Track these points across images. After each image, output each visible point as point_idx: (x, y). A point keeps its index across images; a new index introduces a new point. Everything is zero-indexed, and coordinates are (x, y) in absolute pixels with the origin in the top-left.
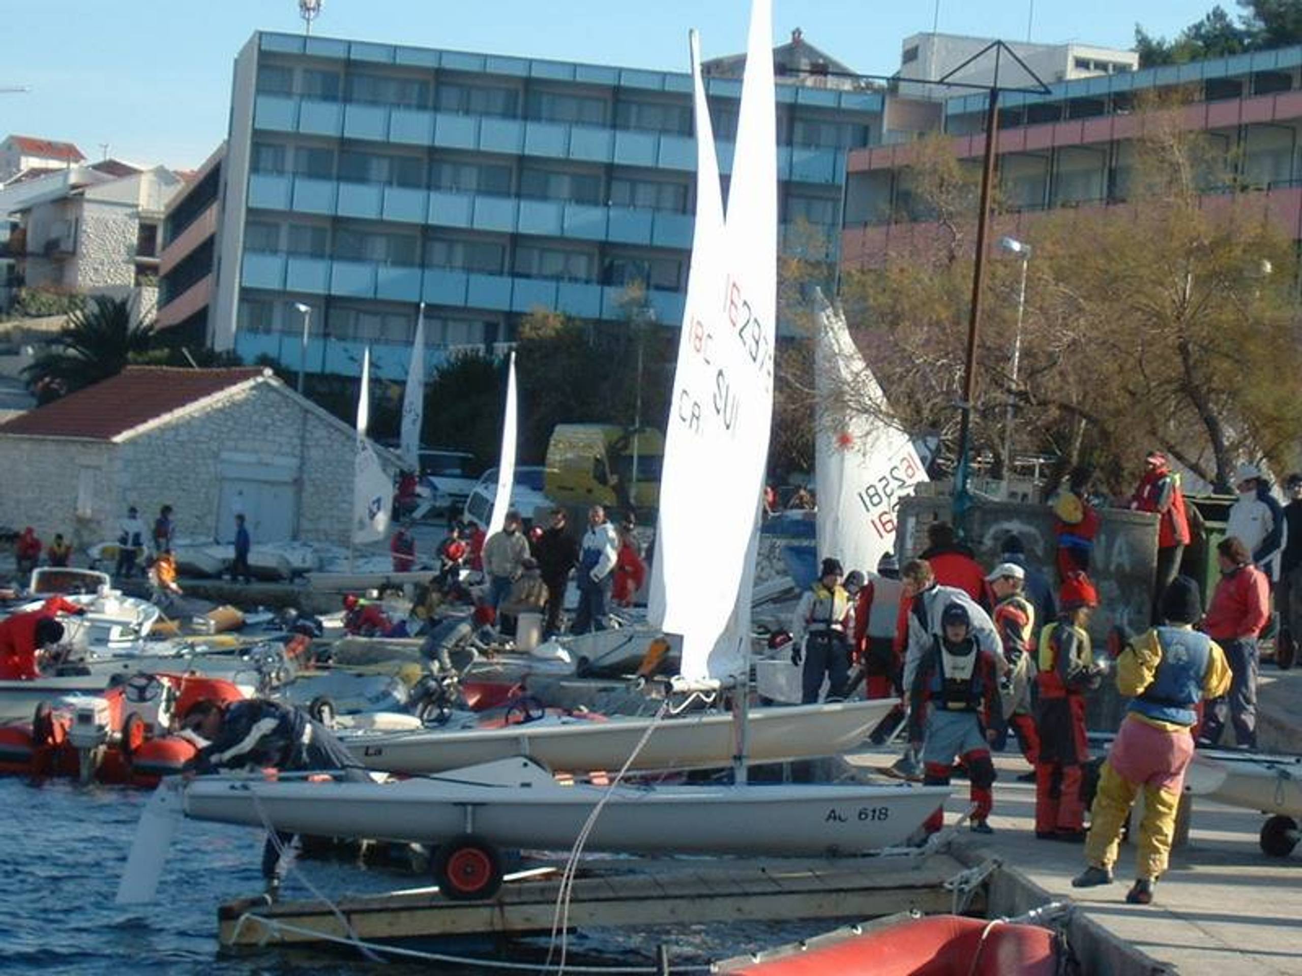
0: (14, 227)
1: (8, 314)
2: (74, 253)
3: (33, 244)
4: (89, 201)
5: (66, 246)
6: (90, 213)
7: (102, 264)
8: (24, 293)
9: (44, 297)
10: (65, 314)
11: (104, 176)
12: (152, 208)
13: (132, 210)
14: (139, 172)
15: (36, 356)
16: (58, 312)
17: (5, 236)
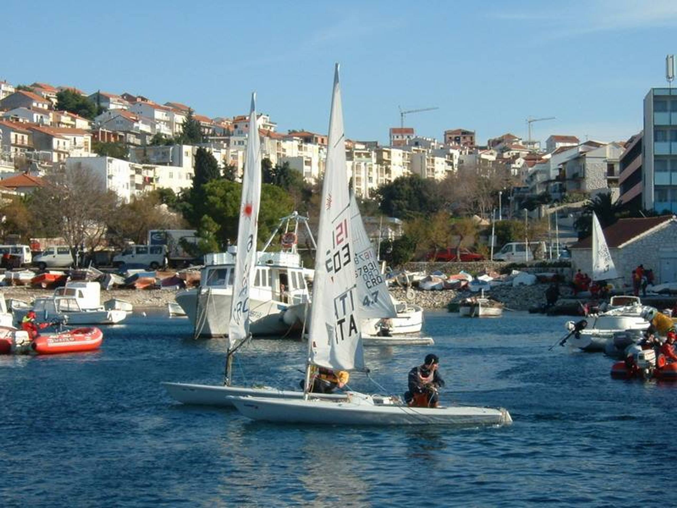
0: (560, 169)
1: (562, 202)
2: (584, 177)
3: (568, 176)
4: (588, 157)
5: (581, 175)
6: (588, 161)
7: (595, 180)
8: (567, 194)
9: (574, 195)
10: (583, 200)
11: (593, 148)
12: (612, 158)
13: (604, 159)
14: (605, 145)
15: (574, 217)
16: (580, 200)
17: (557, 173)
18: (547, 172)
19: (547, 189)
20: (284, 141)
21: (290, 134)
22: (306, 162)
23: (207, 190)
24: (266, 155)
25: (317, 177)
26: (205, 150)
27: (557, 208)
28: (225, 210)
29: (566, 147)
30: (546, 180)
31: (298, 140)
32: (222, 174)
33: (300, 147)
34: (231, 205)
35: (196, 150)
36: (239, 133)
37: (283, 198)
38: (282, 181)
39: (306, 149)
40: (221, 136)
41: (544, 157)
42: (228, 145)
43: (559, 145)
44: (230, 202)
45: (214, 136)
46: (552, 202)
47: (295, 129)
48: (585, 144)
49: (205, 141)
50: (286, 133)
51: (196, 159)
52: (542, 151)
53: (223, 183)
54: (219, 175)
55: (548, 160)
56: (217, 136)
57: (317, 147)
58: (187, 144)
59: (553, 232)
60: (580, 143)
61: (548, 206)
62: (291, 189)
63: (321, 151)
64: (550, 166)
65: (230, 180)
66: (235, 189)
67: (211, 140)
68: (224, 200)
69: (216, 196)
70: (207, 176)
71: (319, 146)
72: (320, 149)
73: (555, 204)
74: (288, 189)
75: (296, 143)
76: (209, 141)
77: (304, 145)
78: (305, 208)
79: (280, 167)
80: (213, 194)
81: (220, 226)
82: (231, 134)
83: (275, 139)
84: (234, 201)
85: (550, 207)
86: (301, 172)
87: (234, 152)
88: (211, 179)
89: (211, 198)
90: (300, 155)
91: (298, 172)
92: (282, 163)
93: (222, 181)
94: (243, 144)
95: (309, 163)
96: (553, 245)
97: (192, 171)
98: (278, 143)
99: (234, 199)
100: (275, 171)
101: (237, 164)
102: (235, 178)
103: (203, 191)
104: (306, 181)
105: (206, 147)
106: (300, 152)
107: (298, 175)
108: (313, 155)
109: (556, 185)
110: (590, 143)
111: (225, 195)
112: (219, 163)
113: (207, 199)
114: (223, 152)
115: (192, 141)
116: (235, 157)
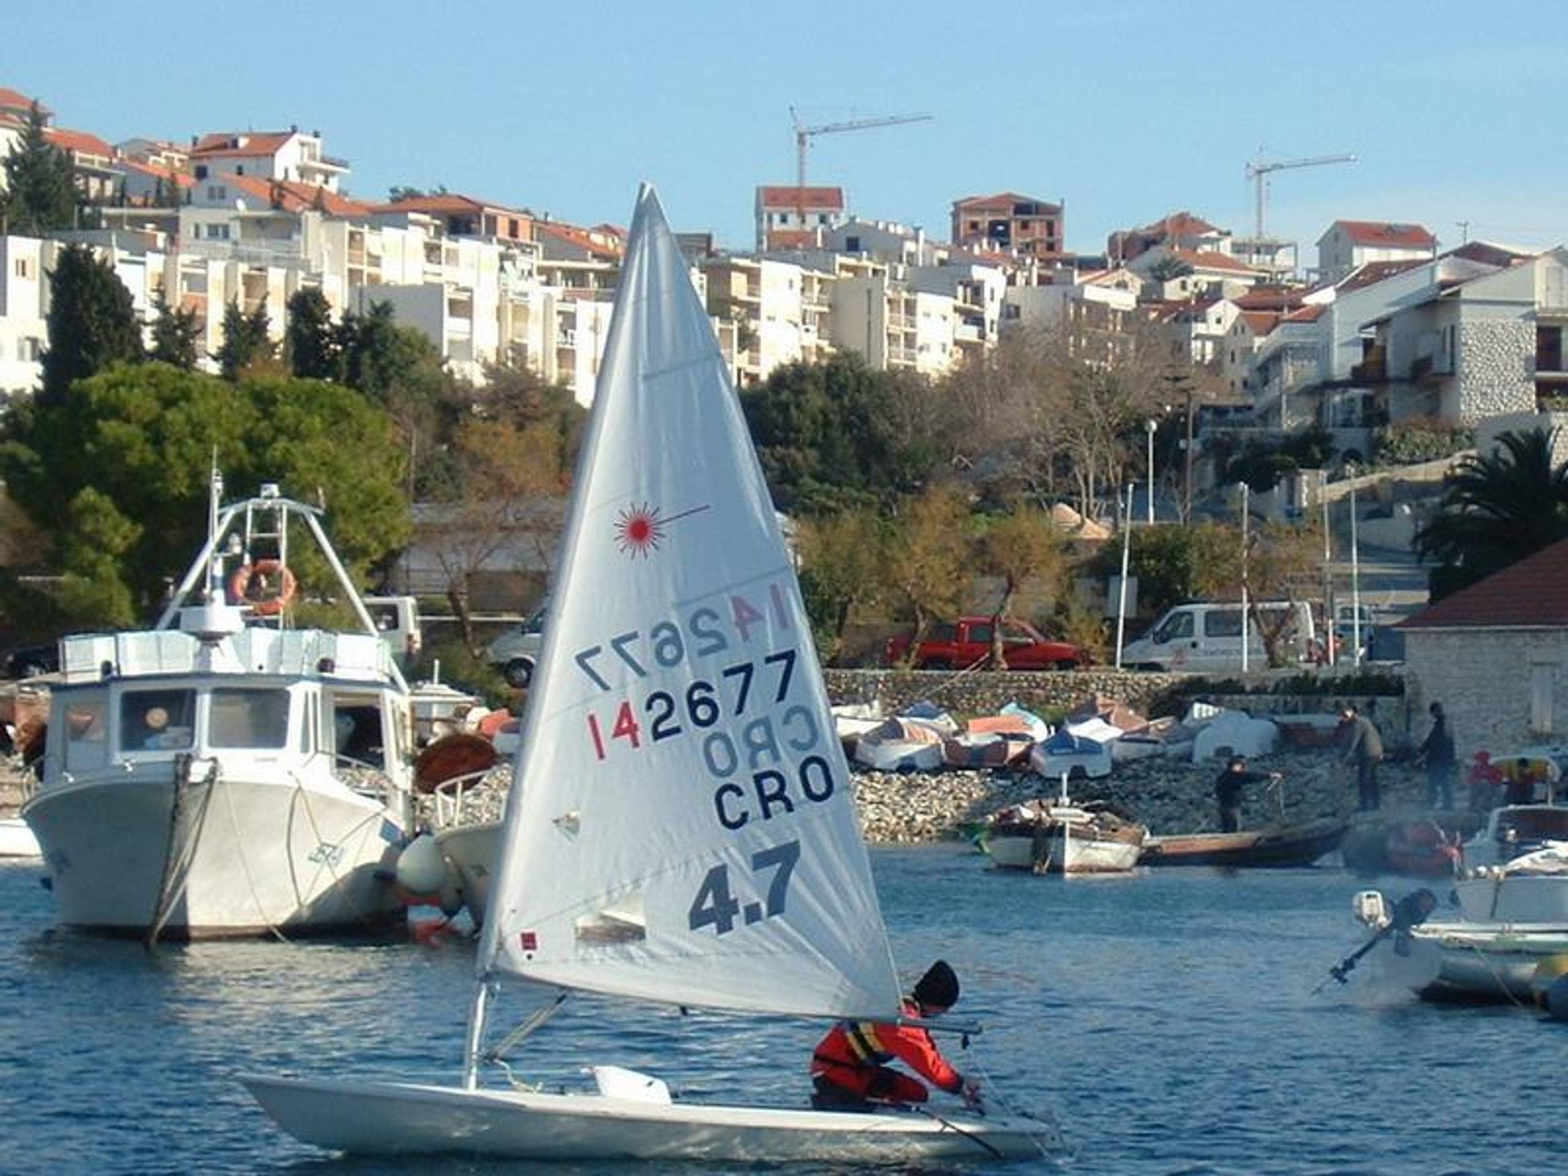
0: (1368, 344)
1: (1372, 463)
2: (1452, 374)
3: (1394, 366)
4: (1467, 302)
5: (1441, 365)
6: (1469, 318)
7: (1491, 386)
8: (1390, 434)
9: (1417, 436)
10: (1448, 456)
11: (1483, 266)
12: (1554, 304)
13: (1525, 310)
14: (1528, 259)
15: (1415, 518)
16: (1438, 456)
17: (1357, 357)
18: (1321, 352)
19: (1319, 412)
20: (376, 227)
21: (394, 200)
22: (452, 303)
23: (94, 397)
24: (310, 276)
25: (492, 359)
26: (88, 255)
27: (1354, 483)
28: (159, 472)
29: (1389, 265)
30: (1318, 381)
31: (425, 226)
32: (149, 343)
33: (432, 251)
34: (180, 455)
35: (56, 253)
36: (211, 196)
37: (369, 431)
38: (368, 374)
39: (453, 257)
40: (145, 205)
41: (1310, 300)
42: (172, 240)
43: (1365, 256)
44: (179, 442)
45: (121, 205)
46: (1338, 457)
47: (418, 188)
48: (1458, 253)
49: (90, 224)
50: (383, 199)
51: (54, 289)
52: (1302, 275)
53: (152, 374)
54: (139, 344)
55: (1322, 311)
56: (134, 206)
57: (495, 250)
58: (23, 232)
59: (1339, 568)
60: (1440, 252)
61: (1323, 474)
62: (397, 402)
63: (508, 265)
64: (1330, 335)
65: (177, 363)
66: (196, 395)
67: (109, 218)
68: (156, 435)
69: (128, 420)
70: (94, 349)
71: (502, 249)
72: (503, 257)
73: (1350, 469)
74: (385, 400)
75: (416, 237)
76: (104, 224)
77: (445, 243)
78: (448, 469)
79: (360, 320)
80: (115, 412)
81: (140, 530)
82: (184, 198)
83: (341, 219)
84: (191, 442)
85: (1330, 480)
86: (433, 341)
87: (193, 264)
88: (107, 363)
89: (110, 428)
90: (431, 279)
91: (424, 340)
92: (367, 307)
93: (150, 366)
94: (226, 235)
95: (462, 308)
96: (1338, 615)
97: (41, 331)
98: (352, 235)
99: (193, 435)
100: (342, 333)
101: (206, 309)
102: (196, 357)
103: (82, 398)
104: (451, 371)
105: (91, 245)
106: (435, 268)
107: (423, 352)
108: (478, 284)
109: (1352, 400)
110: (1474, 252)
111: (161, 418)
112: (137, 305)
113: (95, 432)
114: (155, 262)
115: (40, 221)
116: (197, 283)
